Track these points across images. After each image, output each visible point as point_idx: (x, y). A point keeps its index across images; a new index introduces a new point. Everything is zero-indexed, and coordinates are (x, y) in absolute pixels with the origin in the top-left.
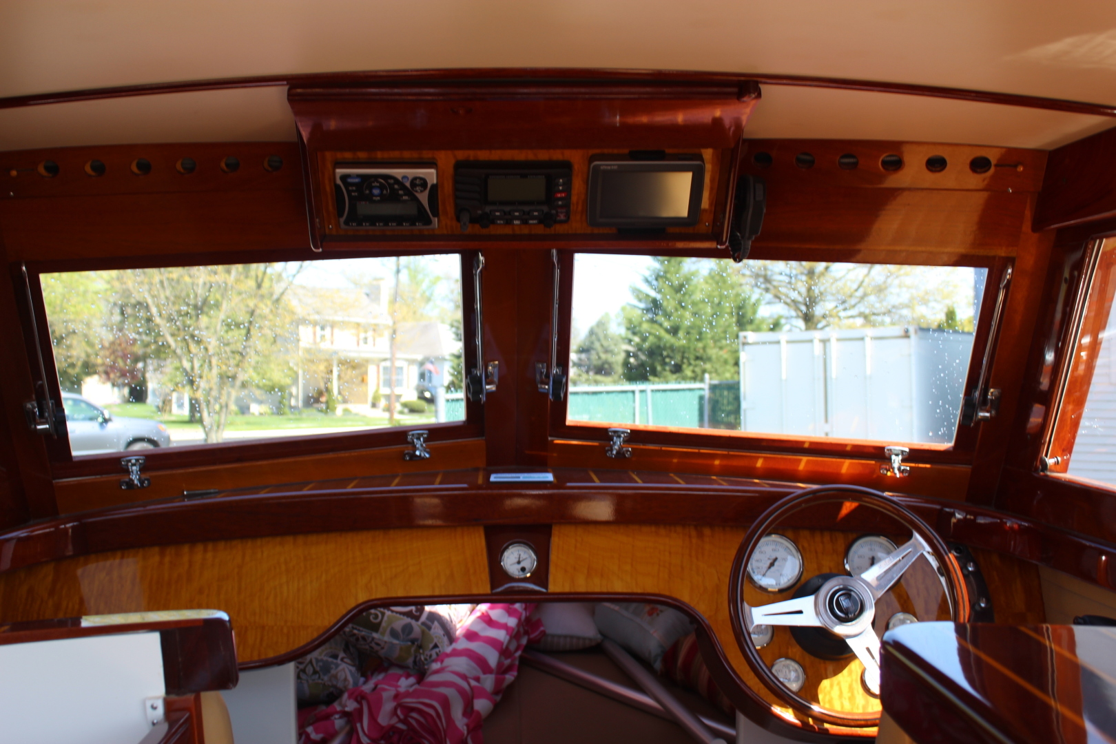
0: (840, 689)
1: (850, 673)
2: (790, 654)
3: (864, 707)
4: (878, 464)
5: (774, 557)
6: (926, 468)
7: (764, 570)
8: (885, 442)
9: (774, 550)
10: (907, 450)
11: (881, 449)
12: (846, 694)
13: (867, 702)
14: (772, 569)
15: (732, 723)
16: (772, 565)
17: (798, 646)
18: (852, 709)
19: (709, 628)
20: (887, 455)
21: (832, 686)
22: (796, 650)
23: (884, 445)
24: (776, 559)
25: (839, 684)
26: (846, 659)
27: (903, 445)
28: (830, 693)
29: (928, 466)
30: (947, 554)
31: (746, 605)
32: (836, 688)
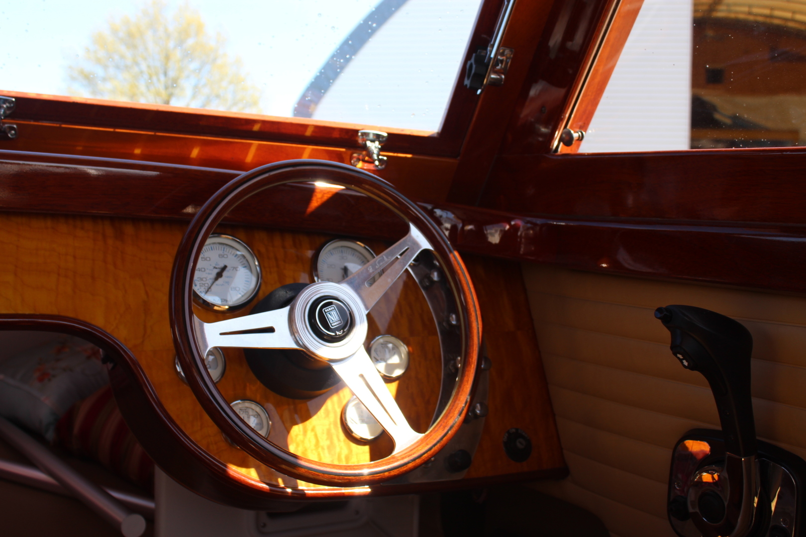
0: (316, 436)
1: (327, 414)
2: (249, 393)
3: (347, 458)
4: (349, 152)
5: (222, 265)
6: (406, 158)
7: (210, 282)
8: (358, 125)
9: (221, 256)
10: (385, 135)
11: (353, 133)
12: (324, 442)
13: (350, 450)
14: (220, 281)
15: (148, 491)
16: (219, 275)
17: (259, 382)
18: (332, 461)
19: (136, 363)
20: (360, 141)
21: (305, 432)
22: (256, 387)
23: (357, 128)
24: (224, 268)
25: (313, 430)
26: (320, 395)
27: (380, 129)
28: (303, 442)
29: (409, 156)
30: (451, 252)
31: (196, 319)
32: (310, 434)
